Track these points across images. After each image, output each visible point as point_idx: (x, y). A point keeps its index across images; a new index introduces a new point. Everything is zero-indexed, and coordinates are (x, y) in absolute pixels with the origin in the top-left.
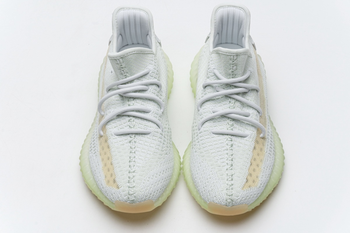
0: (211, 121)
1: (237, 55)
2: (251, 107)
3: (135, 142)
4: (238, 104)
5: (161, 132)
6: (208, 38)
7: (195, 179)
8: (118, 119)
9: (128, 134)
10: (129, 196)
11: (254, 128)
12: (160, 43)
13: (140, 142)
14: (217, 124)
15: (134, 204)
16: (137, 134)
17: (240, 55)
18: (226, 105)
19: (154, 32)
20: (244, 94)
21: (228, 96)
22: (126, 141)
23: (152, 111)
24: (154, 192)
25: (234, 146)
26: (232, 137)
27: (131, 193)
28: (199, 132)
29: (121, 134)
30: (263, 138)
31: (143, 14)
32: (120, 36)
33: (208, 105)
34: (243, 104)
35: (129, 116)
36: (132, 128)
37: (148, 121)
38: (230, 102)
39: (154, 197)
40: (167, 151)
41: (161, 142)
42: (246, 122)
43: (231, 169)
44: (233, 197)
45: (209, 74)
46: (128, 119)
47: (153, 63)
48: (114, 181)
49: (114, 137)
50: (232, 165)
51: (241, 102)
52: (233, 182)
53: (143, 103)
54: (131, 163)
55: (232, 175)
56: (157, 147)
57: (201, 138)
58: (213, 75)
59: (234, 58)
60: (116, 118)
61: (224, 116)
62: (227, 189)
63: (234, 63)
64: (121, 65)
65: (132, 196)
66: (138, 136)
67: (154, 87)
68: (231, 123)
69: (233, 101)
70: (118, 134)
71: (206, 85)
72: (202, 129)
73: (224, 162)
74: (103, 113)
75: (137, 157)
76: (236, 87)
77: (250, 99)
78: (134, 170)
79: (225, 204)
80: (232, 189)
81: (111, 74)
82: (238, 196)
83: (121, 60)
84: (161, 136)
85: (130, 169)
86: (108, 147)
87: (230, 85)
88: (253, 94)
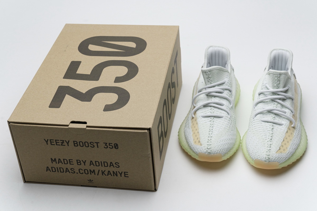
0: (261, 114)
1: (280, 74)
2: (288, 108)
3: (213, 121)
4: (279, 105)
5: (230, 117)
6: (265, 69)
7: (248, 147)
8: (204, 108)
9: (210, 117)
10: (207, 150)
11: (288, 120)
12: (233, 70)
13: (217, 122)
14: (265, 116)
15: (210, 155)
16: (215, 117)
17: (282, 75)
18: (272, 106)
19: (230, 62)
20: (284, 100)
21: (273, 100)
22: (208, 121)
23: (225, 105)
24: (223, 149)
25: (274, 129)
26: (274, 124)
27: (209, 148)
28: (253, 120)
29: (205, 116)
30: (294, 127)
31: (224, 50)
32: (209, 64)
33: (260, 105)
34: (283, 106)
35: (211, 106)
36: (212, 114)
37: (222, 110)
38: (274, 104)
39: (222, 152)
40: (233, 129)
41: (229, 123)
42: (283, 116)
43: (271, 141)
44: (270, 157)
45: (263, 87)
46: (210, 108)
47: (228, 77)
48: (199, 142)
49: (201, 118)
50: (271, 139)
51: (281, 104)
52: (270, 148)
53: (220, 100)
54: (210, 132)
55: (271, 145)
56: (227, 125)
57: (254, 124)
58: (265, 87)
59: (278, 76)
60: (203, 108)
61: (270, 112)
62: (266, 152)
63: (278, 79)
64: (209, 76)
65: (209, 149)
66: (215, 118)
67: (228, 91)
68: (274, 116)
69: (276, 103)
70: (204, 116)
71: (260, 93)
72: (255, 118)
73: (266, 137)
74: (195, 105)
75: (214, 129)
76: (279, 95)
77: (288, 103)
78: (211, 136)
79: (264, 160)
80: (270, 152)
81: (201, 84)
82: (273, 156)
83: (209, 72)
84: (229, 119)
85: (209, 135)
86: (197, 123)
87: (275, 93)
88: (289, 100)
